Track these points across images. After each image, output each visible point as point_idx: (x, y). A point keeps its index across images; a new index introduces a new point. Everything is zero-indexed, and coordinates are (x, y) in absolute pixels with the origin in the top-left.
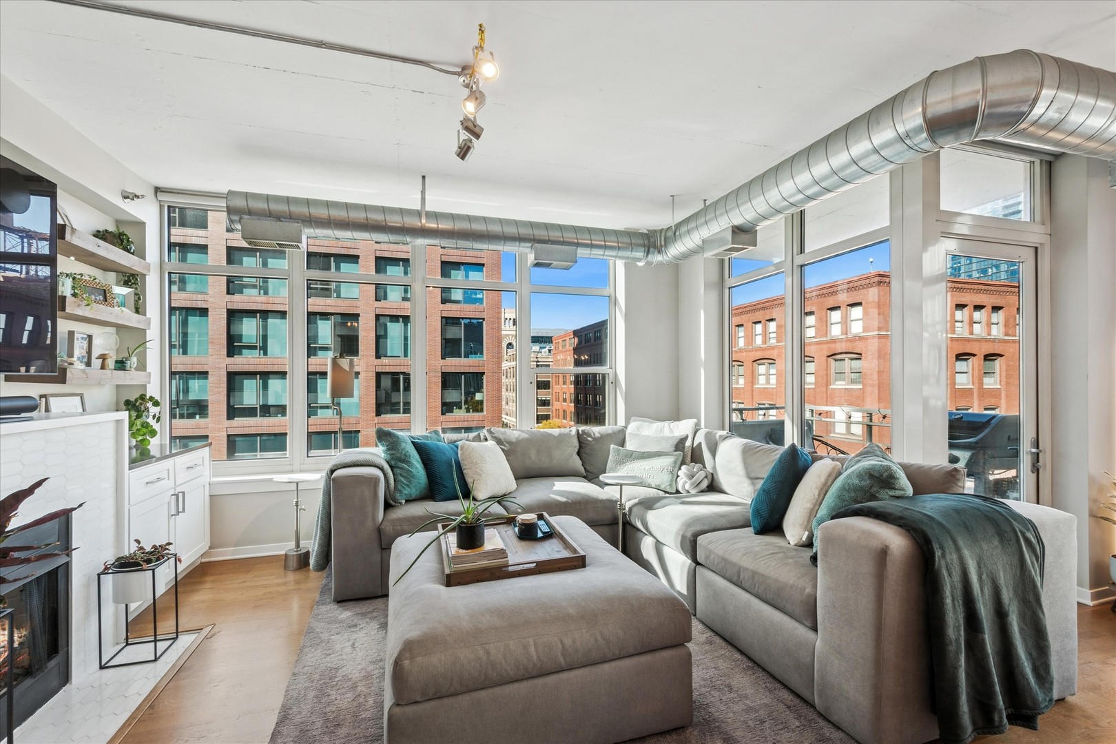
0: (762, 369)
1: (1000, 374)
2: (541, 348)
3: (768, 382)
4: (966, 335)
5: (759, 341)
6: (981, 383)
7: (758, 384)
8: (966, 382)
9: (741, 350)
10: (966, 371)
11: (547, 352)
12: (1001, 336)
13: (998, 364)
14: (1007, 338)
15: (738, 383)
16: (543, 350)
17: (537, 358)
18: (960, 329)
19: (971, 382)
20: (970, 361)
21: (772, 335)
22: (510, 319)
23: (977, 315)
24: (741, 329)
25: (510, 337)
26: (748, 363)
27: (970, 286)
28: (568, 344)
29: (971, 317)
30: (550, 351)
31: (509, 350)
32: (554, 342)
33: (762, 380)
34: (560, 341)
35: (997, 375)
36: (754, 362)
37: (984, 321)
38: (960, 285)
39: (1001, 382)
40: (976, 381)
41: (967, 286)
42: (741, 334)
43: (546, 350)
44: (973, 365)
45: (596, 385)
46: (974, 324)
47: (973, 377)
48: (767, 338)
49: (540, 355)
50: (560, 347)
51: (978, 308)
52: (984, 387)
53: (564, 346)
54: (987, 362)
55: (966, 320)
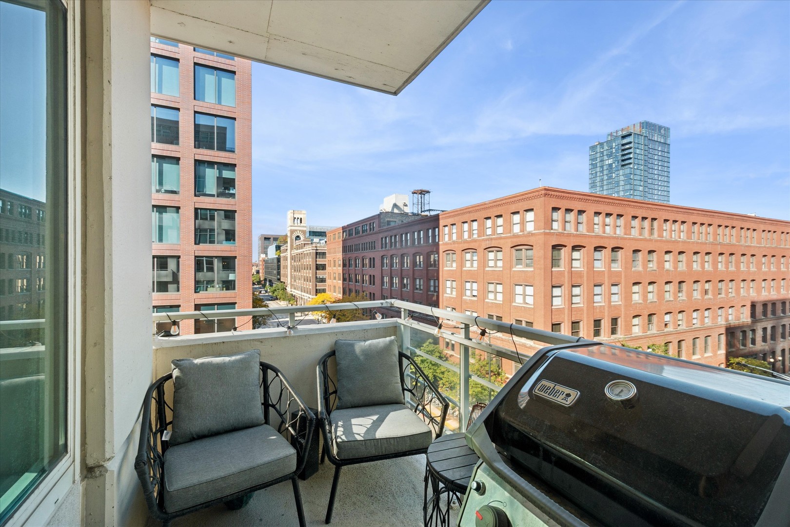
0: (468, 256)
1: (621, 261)
2: (320, 240)
3: (472, 266)
4: (601, 233)
5: (466, 236)
6: (610, 267)
7: (465, 267)
8: (600, 266)
9: (454, 242)
10: (600, 259)
11: (324, 243)
12: (622, 234)
13: (620, 254)
14: (625, 236)
15: (452, 267)
16: (322, 242)
17: (316, 247)
18: (597, 230)
19: (603, 267)
20: (603, 252)
21: (475, 232)
22: (298, 218)
23: (608, 220)
24: (454, 227)
25: (298, 231)
26: (458, 252)
27: (603, 200)
28: (337, 237)
29: (604, 221)
30: (326, 242)
31: (297, 241)
32: (327, 235)
33: (468, 264)
34: (332, 234)
35: (619, 262)
36: (463, 251)
37: (612, 224)
38: (597, 199)
39: (621, 266)
40: (607, 266)
41: (601, 199)
42: (454, 231)
43: (323, 241)
44: (605, 255)
45: (357, 267)
46: (606, 227)
47: (605, 263)
48: (472, 234)
49: (318, 245)
50: (332, 240)
51: (608, 215)
52: (612, 270)
53: (334, 239)
54: (613, 253)
55: (601, 223)
